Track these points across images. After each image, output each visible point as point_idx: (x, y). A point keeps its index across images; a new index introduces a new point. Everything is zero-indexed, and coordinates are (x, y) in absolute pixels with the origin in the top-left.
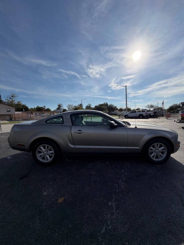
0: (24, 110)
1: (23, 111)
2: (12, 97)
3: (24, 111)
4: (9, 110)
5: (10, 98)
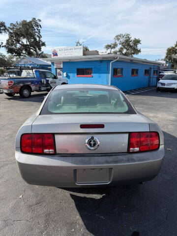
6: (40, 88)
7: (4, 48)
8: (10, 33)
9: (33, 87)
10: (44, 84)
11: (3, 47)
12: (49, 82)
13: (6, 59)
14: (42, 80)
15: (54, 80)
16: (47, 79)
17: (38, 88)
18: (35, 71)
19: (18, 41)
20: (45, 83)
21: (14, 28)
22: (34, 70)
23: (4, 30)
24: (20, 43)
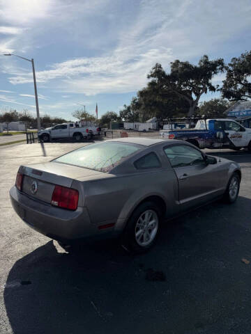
6: (212, 143)
7: (219, 92)
8: (230, 71)
9: (201, 143)
10: (219, 138)
11: (218, 90)
12: (229, 136)
13: (227, 106)
14: (218, 133)
15: (239, 132)
16: (226, 132)
17: (209, 144)
18: (210, 122)
19: (239, 80)
20: (222, 136)
21: (235, 64)
22: (208, 120)
23: (221, 69)
24: (243, 82)
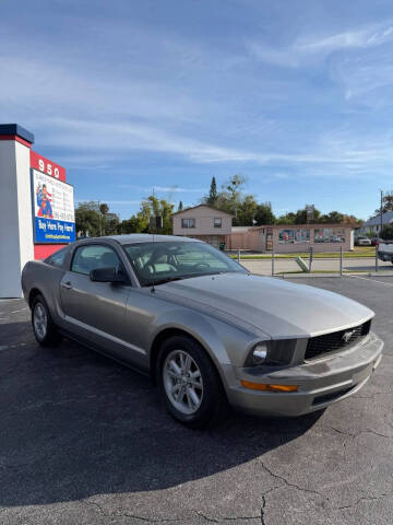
0: (254, 222)
1: (251, 224)
2: (234, 183)
3: (256, 225)
4: (218, 222)
5: (229, 188)
